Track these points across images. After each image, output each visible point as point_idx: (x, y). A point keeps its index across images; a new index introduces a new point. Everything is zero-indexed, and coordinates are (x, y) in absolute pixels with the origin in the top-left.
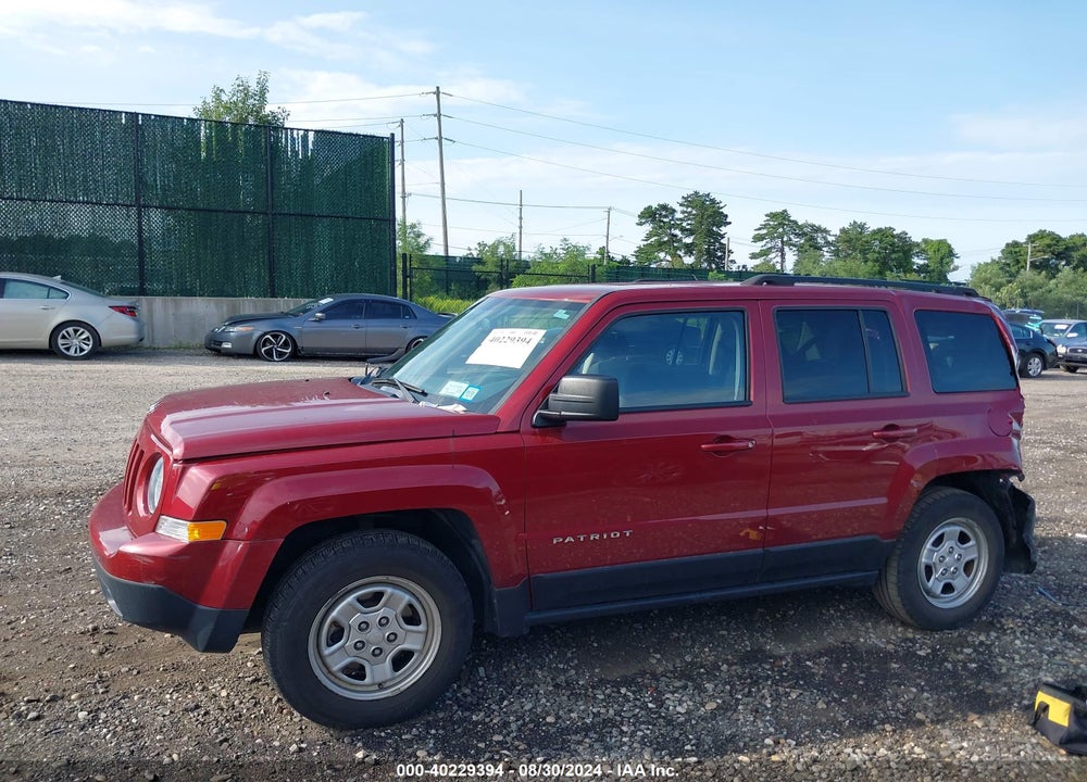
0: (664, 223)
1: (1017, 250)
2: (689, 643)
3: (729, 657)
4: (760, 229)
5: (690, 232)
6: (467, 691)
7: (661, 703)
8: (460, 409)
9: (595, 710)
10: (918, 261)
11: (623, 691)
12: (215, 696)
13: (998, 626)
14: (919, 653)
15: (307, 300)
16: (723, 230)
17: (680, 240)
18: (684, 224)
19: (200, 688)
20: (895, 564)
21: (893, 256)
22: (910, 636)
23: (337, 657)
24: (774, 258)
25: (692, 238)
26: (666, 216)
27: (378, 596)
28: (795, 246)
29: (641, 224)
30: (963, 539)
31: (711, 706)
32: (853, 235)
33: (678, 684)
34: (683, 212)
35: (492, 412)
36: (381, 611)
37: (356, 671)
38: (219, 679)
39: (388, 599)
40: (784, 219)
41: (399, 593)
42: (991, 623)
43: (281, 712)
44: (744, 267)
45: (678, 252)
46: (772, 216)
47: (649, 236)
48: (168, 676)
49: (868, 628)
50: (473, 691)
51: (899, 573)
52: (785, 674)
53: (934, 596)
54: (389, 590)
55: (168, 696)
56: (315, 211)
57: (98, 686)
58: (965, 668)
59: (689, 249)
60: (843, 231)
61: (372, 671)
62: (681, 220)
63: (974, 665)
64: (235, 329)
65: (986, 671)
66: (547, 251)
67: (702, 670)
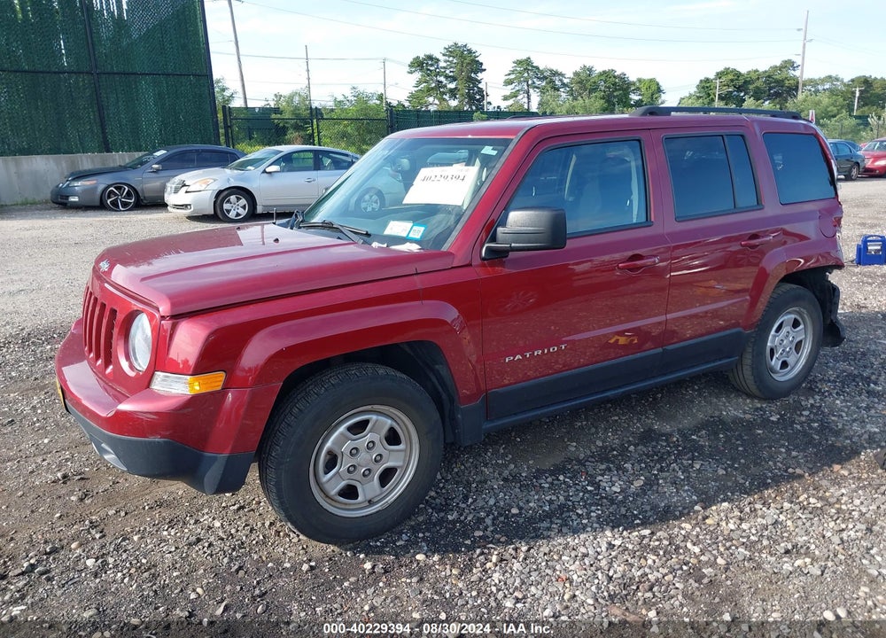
0: (431, 71)
1: (708, 85)
2: (593, 430)
3: (631, 439)
4: (509, 74)
5: (454, 79)
6: (433, 494)
7: (597, 486)
8: (414, 248)
9: (548, 498)
10: (634, 97)
11: (561, 478)
12: (210, 528)
13: (817, 390)
14: (771, 419)
15: (141, 154)
16: (480, 76)
17: (445, 86)
18: (448, 72)
19: (192, 522)
20: (750, 350)
21: (615, 94)
22: (759, 405)
23: (333, 482)
24: (522, 98)
25: (455, 83)
26: (432, 65)
27: (364, 424)
28: (538, 88)
29: (411, 73)
30: (796, 324)
31: (638, 483)
32: (583, 76)
33: (603, 467)
34: (446, 61)
35: (445, 248)
36: (368, 436)
37: (350, 492)
38: (206, 511)
39: (374, 425)
40: (528, 65)
41: (382, 418)
42: (811, 388)
43: (279, 536)
44: (498, 107)
45: (444, 96)
46: (519, 63)
47: (419, 83)
48: (156, 514)
49: (725, 403)
50: (437, 493)
51: (753, 356)
52: (680, 448)
53: (775, 372)
54: (374, 417)
55: (165, 533)
56: (138, 70)
57: (93, 532)
58: (811, 428)
59: (453, 93)
60: (576, 74)
61: (363, 490)
62: (444, 68)
63: (816, 424)
64: (79, 184)
65: (825, 428)
66: (340, 98)
67: (615, 453)
